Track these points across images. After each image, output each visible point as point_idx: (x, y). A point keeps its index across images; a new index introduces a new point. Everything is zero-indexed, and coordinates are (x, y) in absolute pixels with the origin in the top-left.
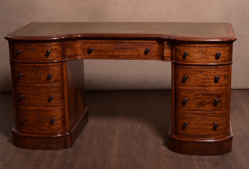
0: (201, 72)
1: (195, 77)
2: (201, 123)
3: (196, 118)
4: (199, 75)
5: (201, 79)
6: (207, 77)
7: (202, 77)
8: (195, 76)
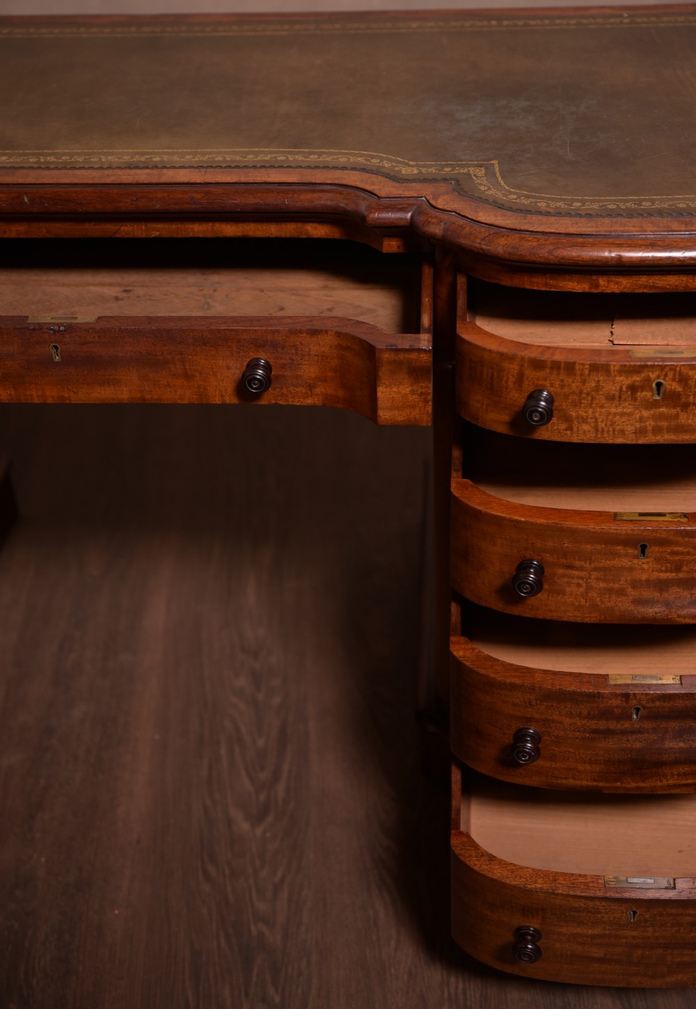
0: (644, 548)
1: (594, 575)
4: (625, 562)
5: (635, 584)
6: (681, 575)
7: (644, 577)
8: (596, 569)
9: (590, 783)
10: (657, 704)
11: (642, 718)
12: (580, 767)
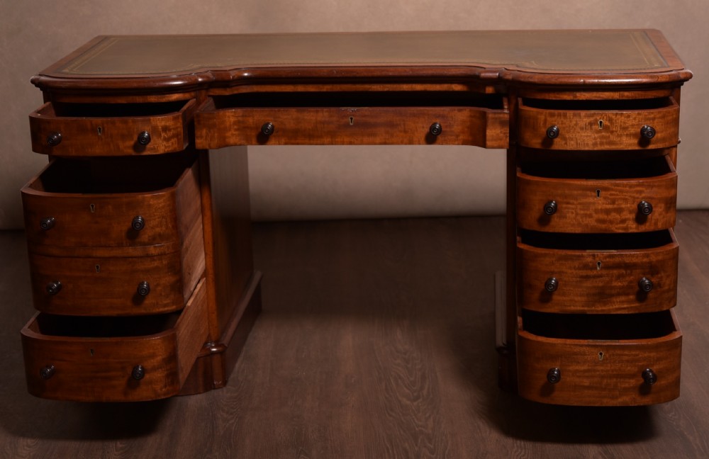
0: (598, 192)
1: (579, 207)
2: (602, 371)
3: (589, 355)
4: (591, 200)
5: (597, 211)
6: (615, 206)
7: (600, 207)
8: (580, 204)
9: (582, 308)
10: (608, 260)
11: (602, 269)
12: (576, 299)
